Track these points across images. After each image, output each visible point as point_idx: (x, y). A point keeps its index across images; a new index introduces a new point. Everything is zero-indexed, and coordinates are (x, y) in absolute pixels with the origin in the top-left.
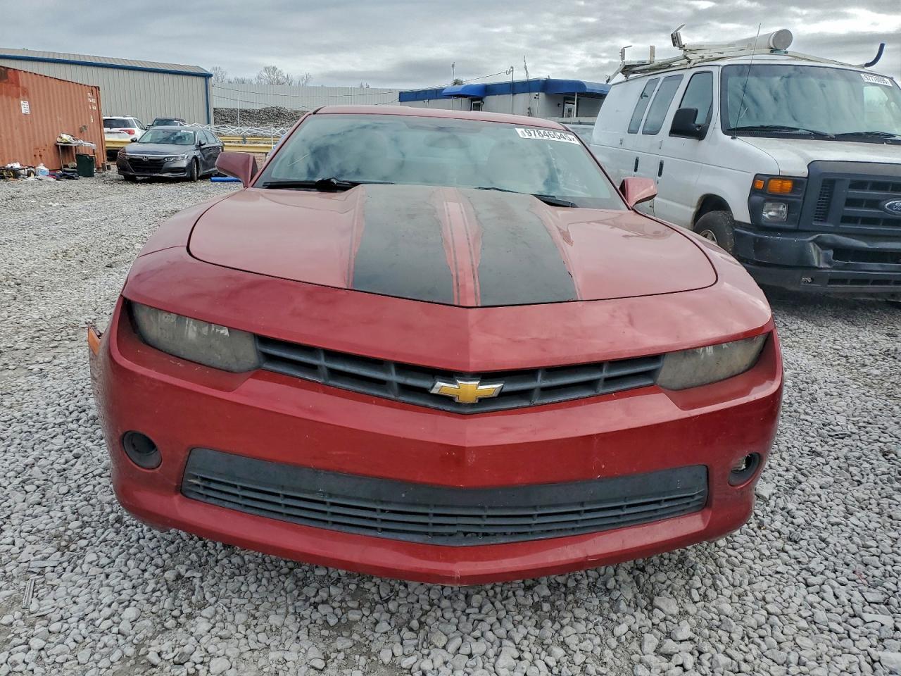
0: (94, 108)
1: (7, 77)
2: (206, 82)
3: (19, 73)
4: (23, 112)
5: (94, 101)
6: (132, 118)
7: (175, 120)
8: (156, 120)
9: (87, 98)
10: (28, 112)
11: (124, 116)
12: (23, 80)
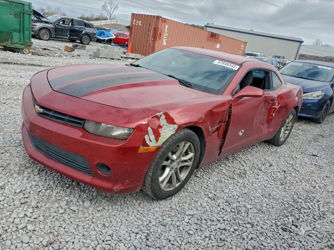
0: (243, 49)
1: (215, 37)
2: (300, 44)
3: (220, 35)
4: (217, 47)
5: (243, 46)
6: (259, 54)
7: (281, 57)
8: (274, 56)
9: (241, 45)
10: (219, 48)
11: (257, 53)
12: (220, 38)
